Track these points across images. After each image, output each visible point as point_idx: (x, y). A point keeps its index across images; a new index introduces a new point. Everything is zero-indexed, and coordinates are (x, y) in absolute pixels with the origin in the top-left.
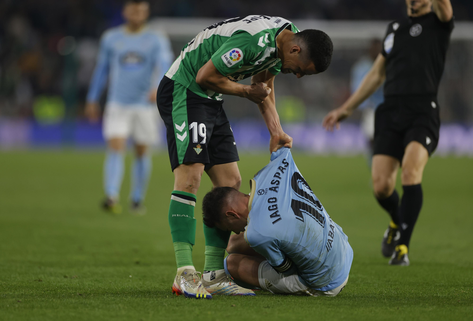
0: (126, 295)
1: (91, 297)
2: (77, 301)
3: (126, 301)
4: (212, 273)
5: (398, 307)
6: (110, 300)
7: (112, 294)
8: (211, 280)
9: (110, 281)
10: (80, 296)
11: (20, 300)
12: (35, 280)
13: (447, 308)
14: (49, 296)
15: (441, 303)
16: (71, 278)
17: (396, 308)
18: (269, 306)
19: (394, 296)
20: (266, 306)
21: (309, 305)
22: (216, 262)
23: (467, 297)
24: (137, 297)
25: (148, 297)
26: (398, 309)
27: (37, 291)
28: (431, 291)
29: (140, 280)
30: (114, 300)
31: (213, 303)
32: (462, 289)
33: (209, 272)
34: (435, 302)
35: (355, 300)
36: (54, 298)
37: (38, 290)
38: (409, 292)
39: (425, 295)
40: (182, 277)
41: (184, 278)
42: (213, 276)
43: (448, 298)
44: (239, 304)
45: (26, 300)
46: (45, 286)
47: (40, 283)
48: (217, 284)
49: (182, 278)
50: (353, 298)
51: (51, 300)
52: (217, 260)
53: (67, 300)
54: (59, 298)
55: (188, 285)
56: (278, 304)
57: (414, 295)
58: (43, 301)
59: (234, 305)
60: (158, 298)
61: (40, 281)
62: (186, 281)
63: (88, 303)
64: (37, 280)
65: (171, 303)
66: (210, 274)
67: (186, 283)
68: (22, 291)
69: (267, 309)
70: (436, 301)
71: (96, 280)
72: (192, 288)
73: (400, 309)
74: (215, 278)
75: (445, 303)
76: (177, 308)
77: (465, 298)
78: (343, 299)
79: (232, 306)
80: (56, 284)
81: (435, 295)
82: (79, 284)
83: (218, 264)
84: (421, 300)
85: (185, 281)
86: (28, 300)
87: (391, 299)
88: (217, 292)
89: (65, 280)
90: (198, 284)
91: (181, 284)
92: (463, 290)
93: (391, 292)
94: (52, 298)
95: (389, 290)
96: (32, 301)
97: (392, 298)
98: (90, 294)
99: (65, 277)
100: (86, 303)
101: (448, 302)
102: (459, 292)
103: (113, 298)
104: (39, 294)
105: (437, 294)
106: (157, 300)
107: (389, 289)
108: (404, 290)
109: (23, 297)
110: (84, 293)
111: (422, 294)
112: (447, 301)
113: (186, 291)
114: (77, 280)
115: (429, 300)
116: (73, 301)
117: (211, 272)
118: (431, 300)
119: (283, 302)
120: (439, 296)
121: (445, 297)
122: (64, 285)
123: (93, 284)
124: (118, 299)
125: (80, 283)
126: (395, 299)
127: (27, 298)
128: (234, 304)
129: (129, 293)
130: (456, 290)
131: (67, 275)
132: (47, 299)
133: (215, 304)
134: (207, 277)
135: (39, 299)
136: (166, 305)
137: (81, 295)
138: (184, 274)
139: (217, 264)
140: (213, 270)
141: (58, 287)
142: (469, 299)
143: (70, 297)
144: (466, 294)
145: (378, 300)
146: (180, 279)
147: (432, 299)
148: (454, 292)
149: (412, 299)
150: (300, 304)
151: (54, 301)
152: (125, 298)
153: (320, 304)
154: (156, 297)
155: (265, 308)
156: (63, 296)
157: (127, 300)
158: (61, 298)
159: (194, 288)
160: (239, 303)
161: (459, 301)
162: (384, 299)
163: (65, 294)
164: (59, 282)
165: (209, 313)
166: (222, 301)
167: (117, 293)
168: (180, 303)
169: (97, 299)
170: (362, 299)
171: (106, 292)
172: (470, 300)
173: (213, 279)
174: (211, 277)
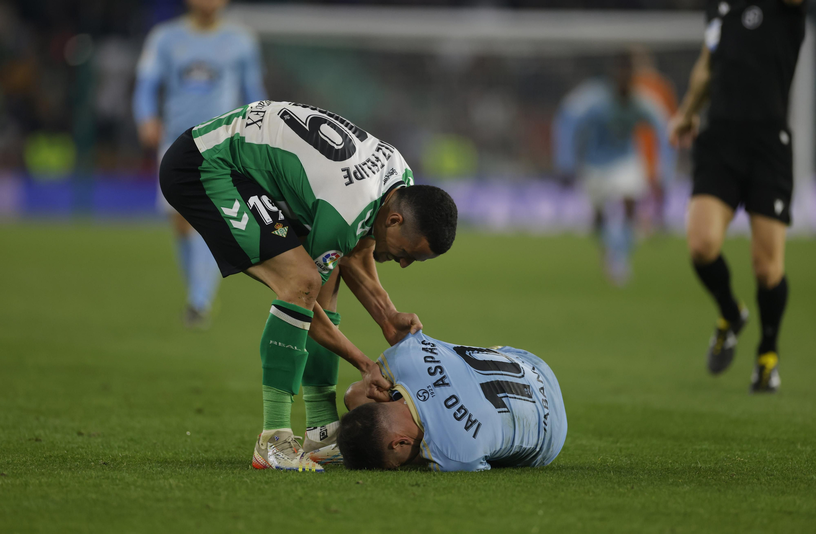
0: (180, 465)
1: (124, 467)
2: (100, 473)
3: (181, 474)
4: (321, 429)
5: (632, 484)
6: (154, 472)
7: (158, 462)
8: (321, 440)
9: (155, 441)
10: (104, 465)
11: (5, 473)
12: (30, 440)
13: (714, 486)
14: (53, 465)
15: (703, 478)
16: (90, 436)
17: (629, 486)
18: (419, 483)
19: (626, 467)
20: (415, 483)
21: (485, 481)
22: (325, 410)
23: (747, 469)
24: (199, 467)
25: (217, 468)
26: (632, 488)
27: (33, 457)
28: (686, 458)
29: (205, 439)
30: (162, 472)
31: (326, 478)
32: (737, 455)
33: (315, 428)
34: (693, 477)
35: (561, 474)
36: (61, 469)
37: (35, 456)
38: (651, 461)
39: (677, 465)
40: (269, 444)
41: (273, 447)
42: (323, 434)
43: (714, 470)
44: (370, 480)
45: (14, 473)
46: (46, 448)
47: (37, 443)
48: (330, 446)
49: (271, 446)
50: (558, 470)
51: (56, 472)
52: (324, 407)
53: (84, 472)
54: (70, 469)
55: (281, 456)
56: (434, 480)
57: (659, 466)
58: (43, 474)
59: (360, 481)
60: (235, 469)
61: (37, 440)
62: (278, 451)
63: (118, 477)
64: (33, 439)
65: (256, 478)
66: (318, 431)
67: (277, 453)
68: (8, 457)
69: (415, 488)
70: (695, 474)
71: (132, 440)
72: (288, 460)
73: (635, 487)
74: (327, 436)
75: (710, 479)
76: (266, 487)
77: (743, 470)
78: (541, 472)
79: (358, 483)
80: (64, 446)
81: (693, 465)
82: (102, 446)
83: (328, 413)
84: (670, 474)
85: (275, 451)
86: (19, 472)
87: (620, 472)
88: (331, 459)
89: (80, 439)
90: (298, 453)
91: (269, 456)
92: (739, 456)
93: (621, 460)
94: (59, 470)
95: (616, 457)
96: (25, 473)
97: (622, 469)
98: (122, 462)
99: (80, 434)
100: (114, 477)
101: (715, 477)
102: (733, 460)
103: (159, 469)
104: (37, 462)
105: (697, 463)
106: (233, 473)
107: (618, 455)
108: (642, 457)
109: (9, 467)
110: (112, 460)
111: (673, 464)
112: (714, 475)
113: (278, 466)
114: (100, 440)
115: (684, 473)
116: (94, 474)
117: (319, 428)
118: (687, 474)
119: (443, 476)
120: (701, 467)
121: (710, 468)
122: (78, 448)
123: (126, 446)
124: (168, 471)
125: (105, 445)
126: (628, 472)
127: (16, 469)
128: (361, 479)
129: (185, 461)
130: (728, 458)
131: (83, 431)
132: (49, 471)
133: (330, 480)
134: (314, 436)
135: (36, 470)
136: (248, 481)
137: (106, 464)
138: (273, 440)
139: (326, 413)
140: (321, 425)
141: (67, 451)
142: (750, 471)
143: (87, 468)
144: (744, 463)
145: (599, 473)
146: (267, 449)
147: (689, 473)
148: (724, 460)
149: (656, 471)
150: (470, 480)
151: (62, 473)
152: (179, 469)
153: (503, 479)
154: (231, 468)
155: (413, 486)
156: (77, 466)
157: (183, 473)
158: (73, 470)
159: (292, 459)
160: (370, 478)
161: (734, 475)
162: (609, 472)
163: (79, 462)
164: (69, 442)
165: (320, 494)
166: (341, 475)
167: (166, 462)
168: (271, 478)
169: (132, 471)
170: (573, 471)
171: (148, 460)
172: (751, 473)
173: (323, 438)
174: (320, 436)
